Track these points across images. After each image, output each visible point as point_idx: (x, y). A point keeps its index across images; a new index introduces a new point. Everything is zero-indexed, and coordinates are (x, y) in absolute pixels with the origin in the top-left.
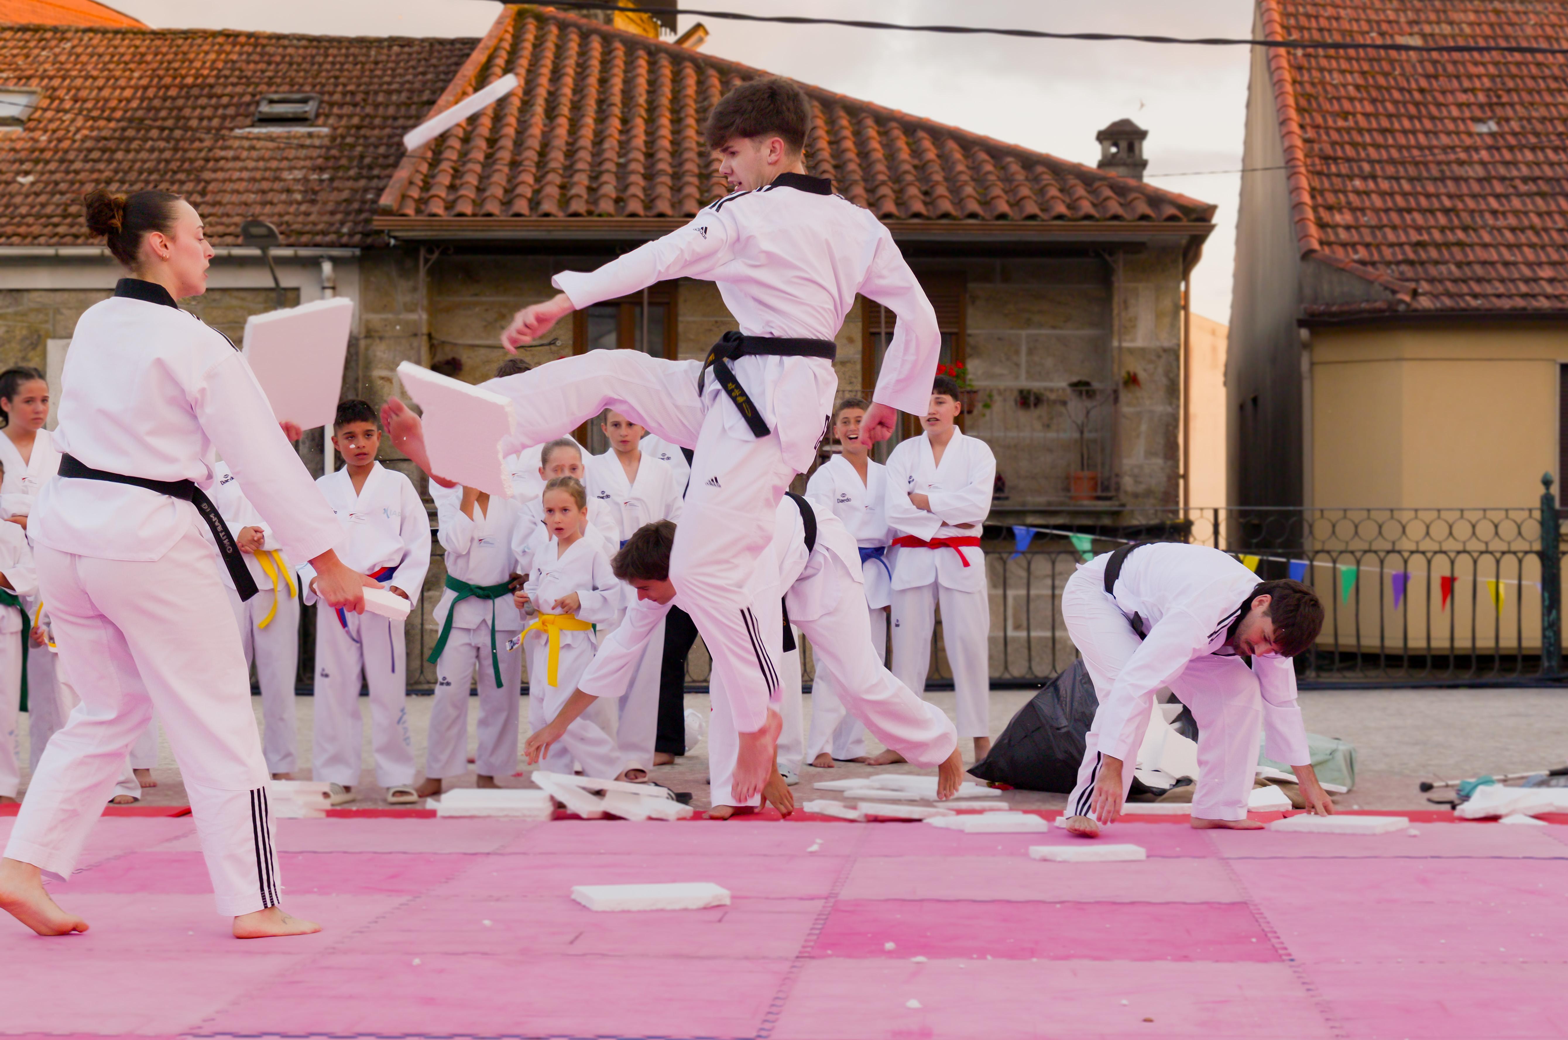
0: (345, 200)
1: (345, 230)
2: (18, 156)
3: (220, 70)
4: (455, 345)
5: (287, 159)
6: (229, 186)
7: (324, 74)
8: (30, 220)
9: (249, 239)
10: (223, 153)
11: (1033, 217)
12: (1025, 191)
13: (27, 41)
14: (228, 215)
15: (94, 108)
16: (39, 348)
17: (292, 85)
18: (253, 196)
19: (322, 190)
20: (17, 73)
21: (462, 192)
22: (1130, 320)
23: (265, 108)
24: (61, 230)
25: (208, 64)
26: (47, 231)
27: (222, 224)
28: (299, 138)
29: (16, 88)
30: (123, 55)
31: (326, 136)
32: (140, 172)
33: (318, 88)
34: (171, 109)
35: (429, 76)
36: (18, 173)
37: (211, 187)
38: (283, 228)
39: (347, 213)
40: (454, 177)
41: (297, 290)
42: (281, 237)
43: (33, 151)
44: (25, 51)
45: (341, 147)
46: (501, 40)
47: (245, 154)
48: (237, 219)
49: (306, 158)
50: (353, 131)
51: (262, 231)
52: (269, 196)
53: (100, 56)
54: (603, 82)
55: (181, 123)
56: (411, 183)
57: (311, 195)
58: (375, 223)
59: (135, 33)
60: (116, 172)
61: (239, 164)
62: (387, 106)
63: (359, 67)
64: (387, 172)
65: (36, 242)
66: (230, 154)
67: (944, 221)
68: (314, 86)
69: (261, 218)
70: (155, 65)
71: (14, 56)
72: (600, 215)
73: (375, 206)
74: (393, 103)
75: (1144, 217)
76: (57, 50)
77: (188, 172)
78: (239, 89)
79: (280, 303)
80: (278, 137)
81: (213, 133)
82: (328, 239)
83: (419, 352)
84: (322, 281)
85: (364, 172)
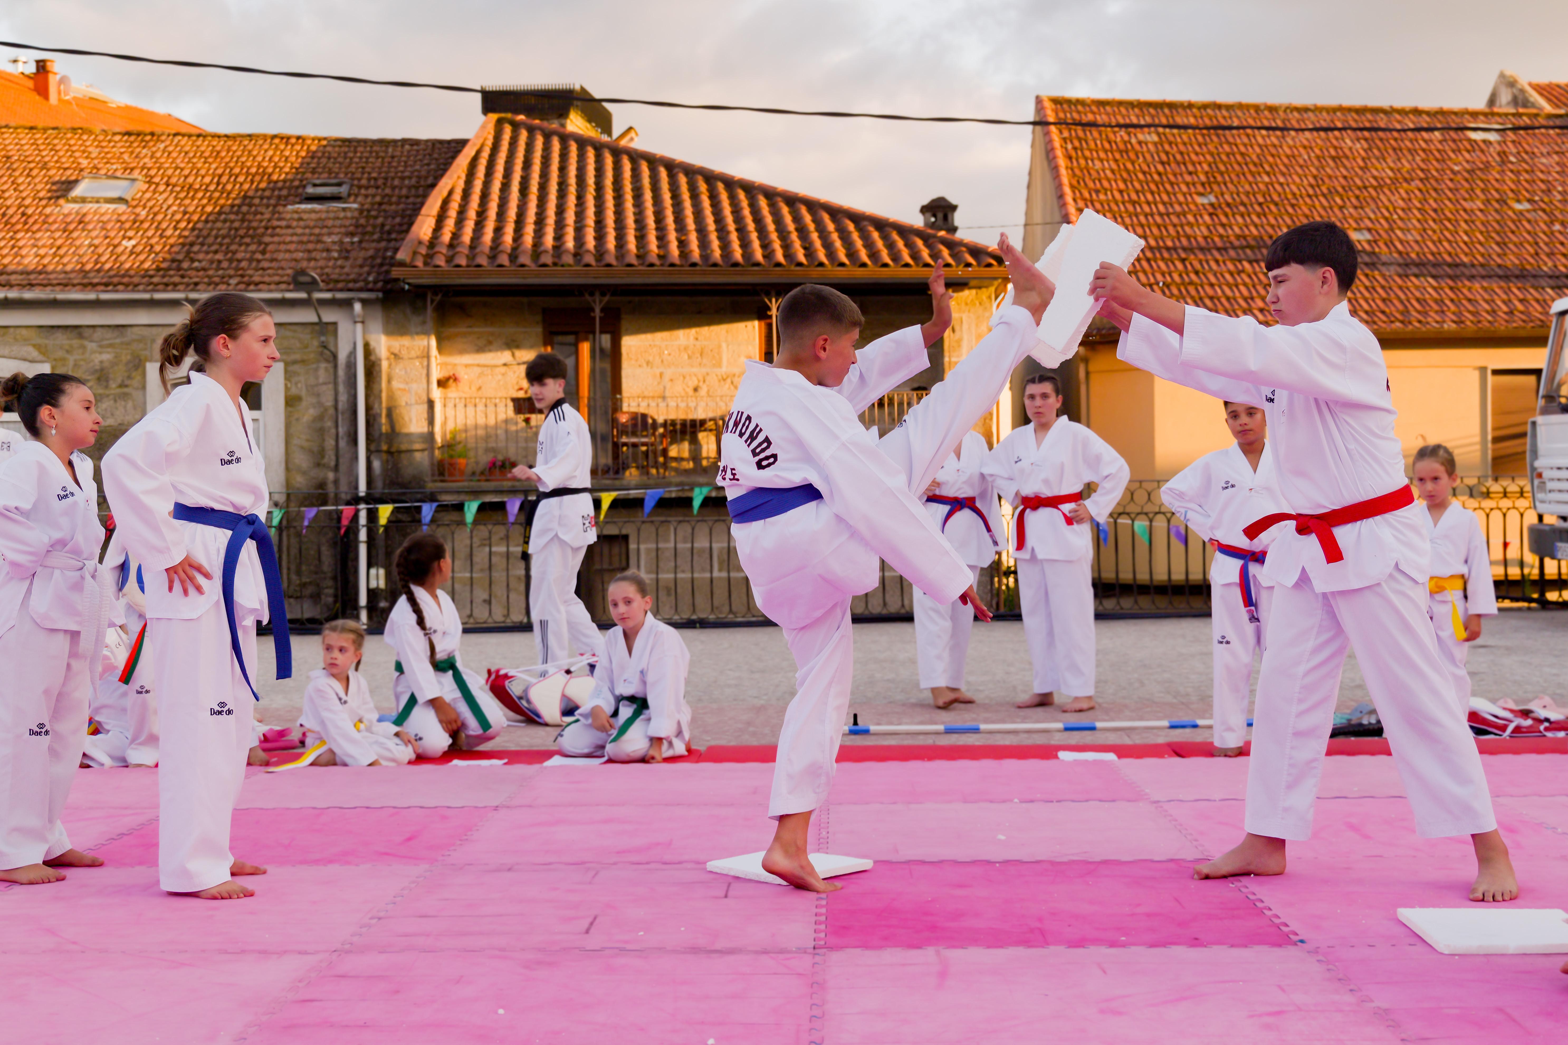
0: (371, 257)
1: (371, 278)
2: (123, 226)
3: (276, 163)
4: (454, 363)
5: (326, 227)
6: (283, 247)
7: (354, 165)
8: (132, 273)
9: (298, 285)
10: (278, 223)
11: (886, 265)
12: (879, 247)
13: (132, 142)
14: (282, 268)
15: (182, 191)
16: (140, 370)
17: (330, 174)
18: (301, 255)
19: (353, 249)
20: (124, 166)
21: (459, 249)
22: (957, 341)
23: (310, 190)
24: (156, 280)
25: (267, 159)
26: (145, 281)
27: (277, 275)
28: (335, 212)
29: (123, 177)
30: (203, 152)
31: (356, 209)
32: (216, 237)
33: (349, 175)
35: (432, 167)
36: (123, 239)
37: (270, 248)
38: (324, 277)
39: (373, 266)
40: (452, 238)
41: (335, 324)
42: (322, 284)
43: (134, 222)
44: (130, 149)
45: (368, 218)
46: (485, 141)
47: (295, 224)
48: (289, 271)
49: (341, 226)
50: (376, 207)
51: (308, 280)
52: (314, 254)
53: (186, 153)
54: (563, 169)
55: (247, 201)
56: (420, 243)
57: (345, 253)
58: (393, 273)
60: (198, 237)
61: (290, 231)
62: (401, 188)
63: (380, 160)
64: (402, 236)
65: (136, 289)
66: (284, 223)
68: (346, 174)
69: (307, 270)
70: (228, 159)
71: (122, 153)
72: (563, 266)
73: (393, 261)
74: (406, 186)
75: (968, 265)
76: (154, 149)
77: (252, 237)
78: (291, 176)
79: (322, 333)
80: (320, 211)
81: (271, 208)
82: (358, 285)
83: (428, 369)
84: (354, 317)
85: (385, 236)
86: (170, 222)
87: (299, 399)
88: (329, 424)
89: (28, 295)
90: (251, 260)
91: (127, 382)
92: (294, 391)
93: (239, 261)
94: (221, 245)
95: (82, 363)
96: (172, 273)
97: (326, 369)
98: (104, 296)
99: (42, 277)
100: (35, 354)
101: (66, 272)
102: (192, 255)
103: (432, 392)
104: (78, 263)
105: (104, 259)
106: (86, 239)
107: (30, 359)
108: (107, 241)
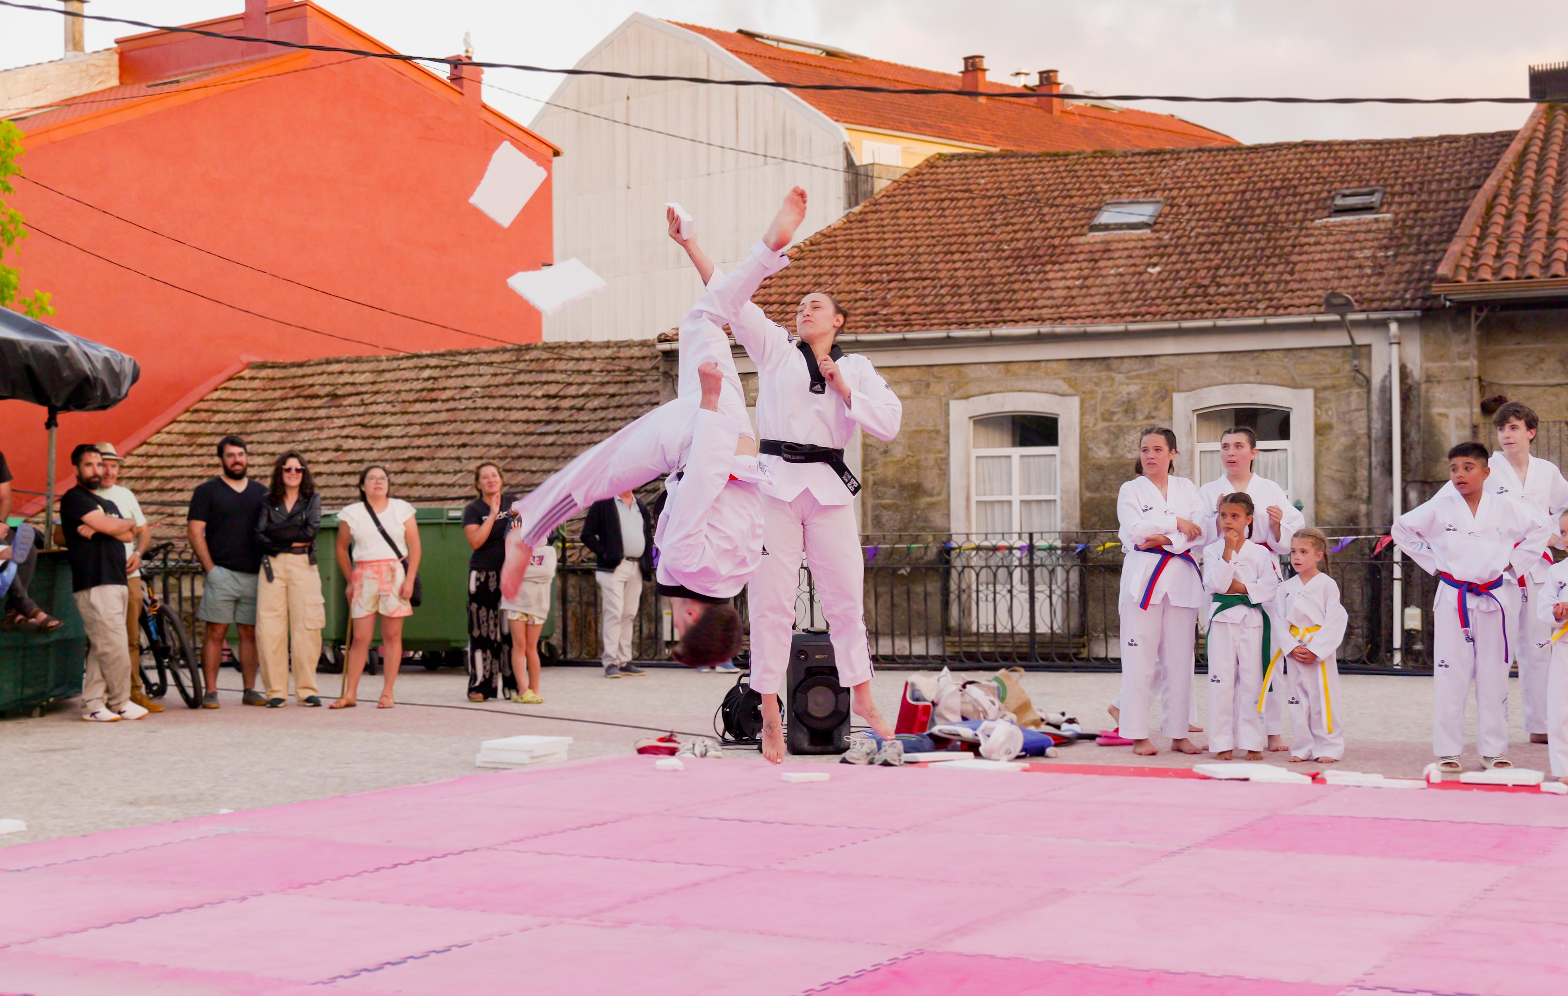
0: (1407, 272)
1: (1408, 296)
2: (1148, 252)
3: (1302, 174)
4: (1502, 385)
5: (1358, 241)
6: (1312, 266)
7: (1386, 170)
9: (1331, 307)
10: (1306, 240)
13: (1152, 162)
14: (1312, 289)
15: (1205, 211)
16: (1167, 400)
17: (1361, 181)
18: (1332, 273)
19: (1388, 264)
20: (1145, 188)
21: (1506, 260)
23: (1339, 201)
24: (1182, 308)
25: (1292, 170)
26: (1172, 308)
27: (1308, 296)
28: (1367, 224)
29: (1145, 200)
30: (1225, 167)
31: (1390, 220)
32: (1242, 259)
33: (1381, 182)
34: (1264, 208)
35: (1474, 166)
36: (1148, 265)
37: (1298, 267)
38: (1357, 297)
39: (1409, 282)
40: (1499, 248)
41: (1369, 346)
42: (1355, 304)
43: (1158, 247)
44: (1150, 170)
45: (1403, 228)
46: (1535, 130)
48: (1319, 292)
49: (1373, 240)
50: (1411, 215)
51: (1341, 301)
52: (1345, 272)
53: (1208, 169)
55: (1272, 218)
56: (1463, 255)
57: (1379, 269)
58: (1433, 289)
59: (1234, 150)
60: (1223, 260)
61: (1320, 248)
62: (1439, 192)
63: (1415, 162)
64: (1442, 246)
65: (1164, 318)
66: (1312, 240)
68: (1378, 181)
69: (1339, 291)
70: (1250, 174)
71: (1142, 175)
73: (1432, 275)
74: (1445, 190)
76: (1175, 168)
77: (1280, 257)
78: (1318, 188)
79: (1355, 357)
80: (1351, 224)
81: (1298, 224)
82: (1394, 304)
83: (1471, 392)
84: (1389, 338)
85: (1422, 248)
86: (1194, 245)
87: (1330, 427)
88: (1361, 453)
89: (1060, 329)
90: (1278, 282)
91: (1154, 414)
92: (1324, 419)
93: (1267, 283)
94: (1247, 267)
95: (1110, 395)
96: (1198, 299)
97: (1359, 395)
98: (1132, 327)
99: (1071, 309)
100: (1065, 387)
101: (1094, 304)
102: (1218, 279)
103: (1475, 417)
104: (1105, 294)
105: (1130, 288)
106: (1112, 268)
107: (1060, 392)
108: (1132, 269)
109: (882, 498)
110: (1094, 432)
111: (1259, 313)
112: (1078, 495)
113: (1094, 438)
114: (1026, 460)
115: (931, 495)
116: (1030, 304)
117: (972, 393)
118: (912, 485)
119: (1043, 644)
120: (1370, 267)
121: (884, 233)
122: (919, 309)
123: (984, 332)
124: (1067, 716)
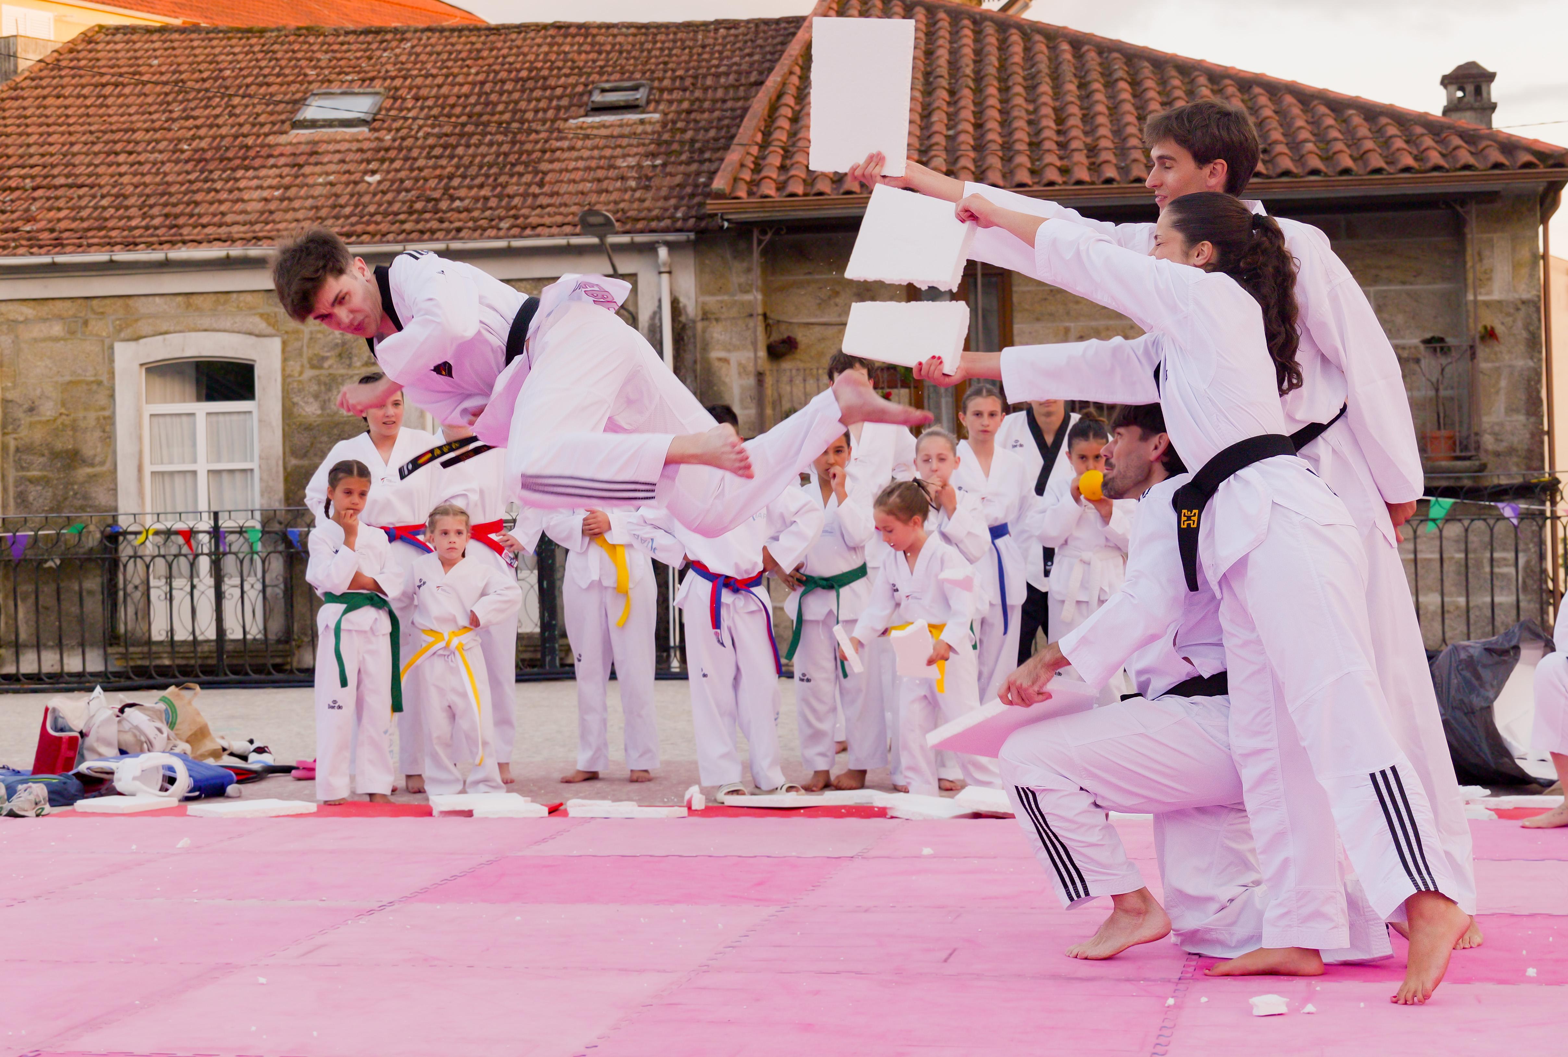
0: (678, 185)
1: (679, 215)
2: (365, 156)
3: (553, 62)
4: (790, 323)
5: (620, 146)
6: (566, 176)
7: (653, 60)
8: (378, 218)
9: (587, 227)
10: (558, 144)
11: (1378, 171)
12: (1369, 144)
13: (369, 43)
14: (566, 205)
15: (435, 105)
17: (623, 74)
18: (589, 185)
19: (655, 176)
20: (361, 75)
21: (793, 171)
22: (1485, 273)
23: (597, 97)
24: (408, 226)
25: (541, 57)
26: (394, 228)
27: (561, 214)
28: (631, 125)
29: (361, 90)
30: (460, 52)
31: (658, 122)
32: (481, 167)
33: (648, 75)
34: (507, 103)
35: (756, 57)
36: (365, 173)
37: (548, 178)
38: (619, 215)
39: (681, 198)
40: (784, 157)
41: (634, 275)
42: (617, 224)
43: (378, 150)
44: (368, 53)
45: (673, 131)
48: (574, 209)
49: (638, 145)
50: (683, 116)
51: (599, 219)
52: (605, 185)
53: (439, 54)
55: (518, 116)
56: (742, 165)
57: (645, 181)
58: (708, 207)
59: (470, 30)
60: (457, 167)
61: (575, 154)
62: (716, 89)
63: (687, 51)
64: (719, 155)
65: (385, 239)
66: (565, 144)
67: (1284, 179)
68: (644, 73)
69: (597, 207)
70: (491, 61)
71: (358, 59)
73: (707, 190)
74: (722, 86)
75: (1497, 166)
76: (398, 51)
77: (526, 164)
78: (572, 80)
80: (611, 126)
81: (548, 124)
82: (662, 224)
83: (755, 332)
84: (658, 266)
85: (696, 156)
86: (422, 148)
89: (253, 252)
90: (525, 195)
93: (511, 197)
94: (487, 176)
95: (319, 335)
96: (427, 216)
99: (269, 227)
100: (262, 326)
101: (297, 220)
102: (451, 191)
103: (760, 362)
104: (312, 208)
105: (342, 201)
106: (320, 175)
107: (257, 332)
108: (345, 178)
109: (28, 470)
110: (300, 382)
111: (501, 233)
112: (281, 463)
113: (300, 391)
114: (214, 418)
115: (92, 465)
116: (216, 219)
117: (144, 333)
118: (67, 452)
119: (237, 654)
120: (634, 178)
121: (27, 126)
122: (74, 225)
123: (157, 255)
124: (257, 744)
